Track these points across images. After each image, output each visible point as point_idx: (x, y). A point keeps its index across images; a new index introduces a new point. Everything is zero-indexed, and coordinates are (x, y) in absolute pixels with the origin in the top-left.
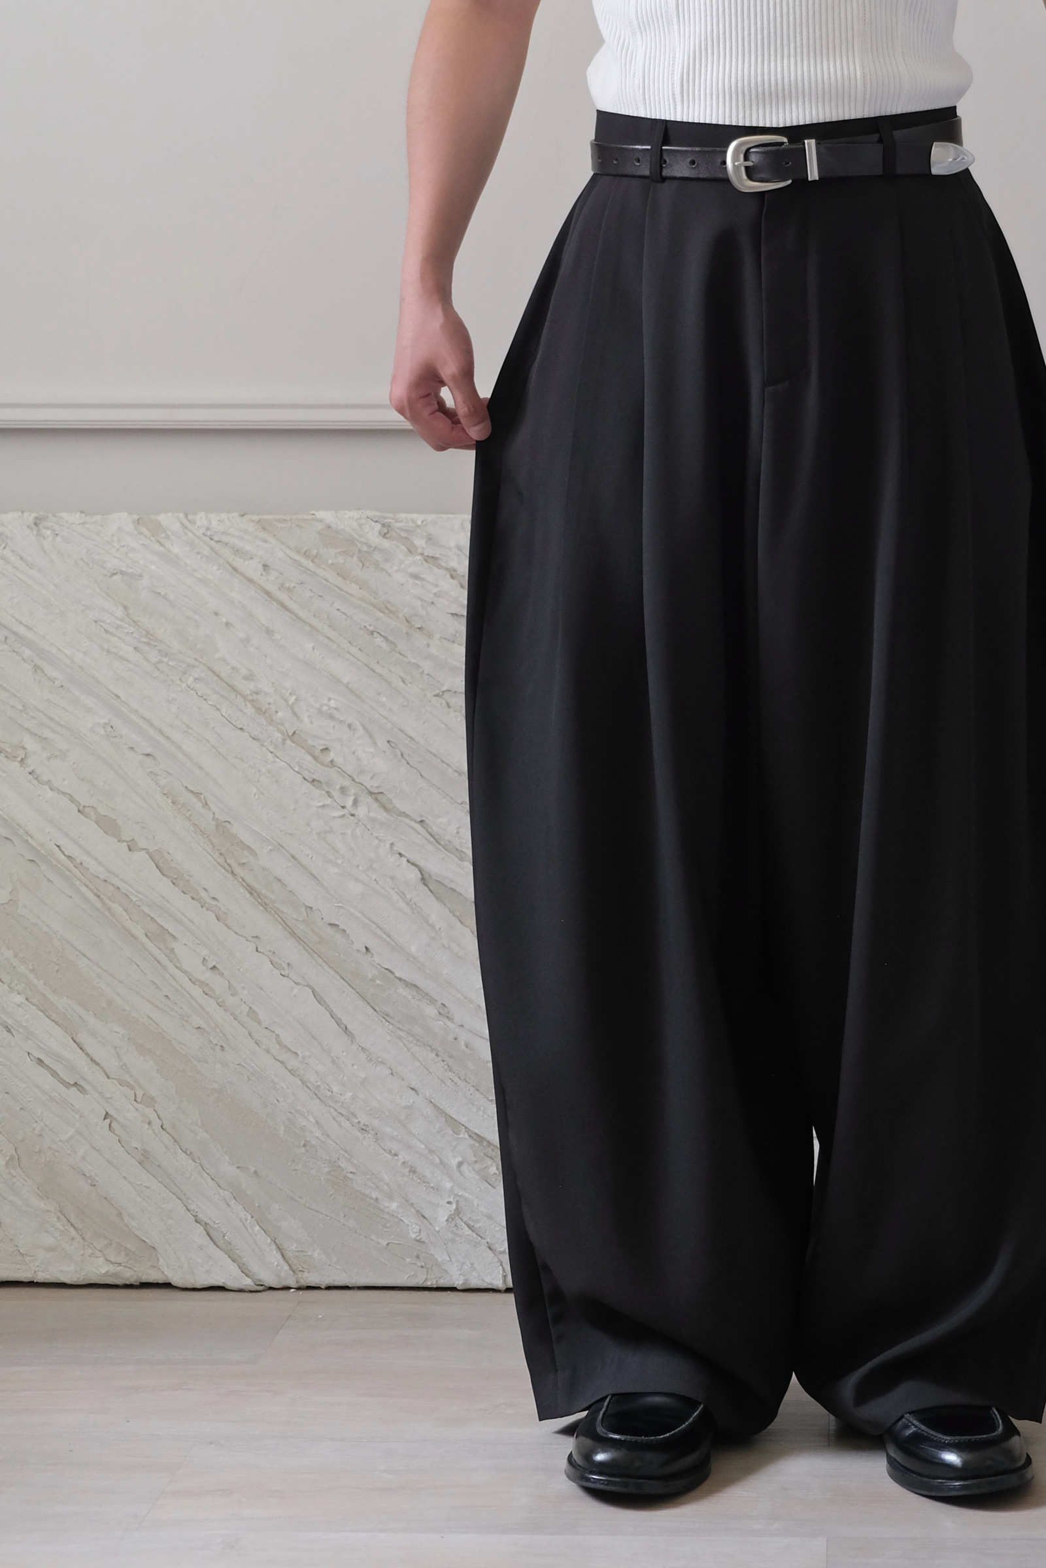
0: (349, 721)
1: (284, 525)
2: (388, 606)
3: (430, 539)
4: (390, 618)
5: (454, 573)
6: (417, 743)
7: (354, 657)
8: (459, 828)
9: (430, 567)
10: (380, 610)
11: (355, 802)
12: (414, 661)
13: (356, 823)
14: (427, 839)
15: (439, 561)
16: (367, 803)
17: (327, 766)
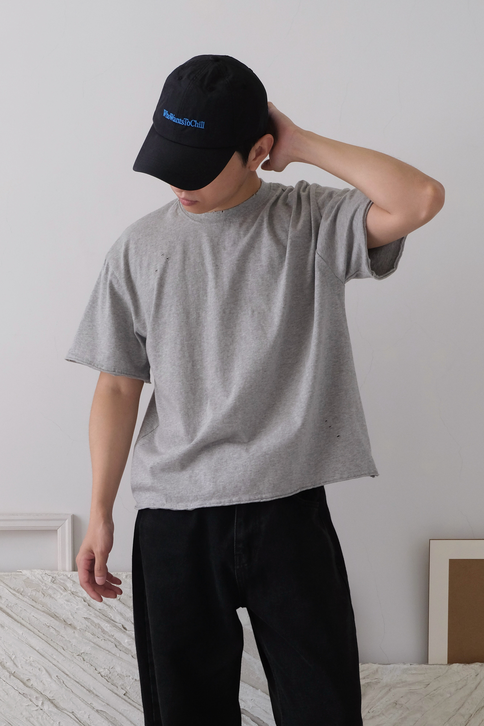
0: (39, 667)
1: (8, 578)
2: (56, 615)
3: (74, 584)
4: (57, 620)
5: (84, 599)
6: (70, 677)
7: (41, 638)
8: (89, 716)
9: (74, 597)
10: (51, 617)
11: (43, 704)
12: (68, 639)
13: (44, 713)
14: (75, 721)
15: (79, 594)
16: (48, 704)
17: (29, 687)
